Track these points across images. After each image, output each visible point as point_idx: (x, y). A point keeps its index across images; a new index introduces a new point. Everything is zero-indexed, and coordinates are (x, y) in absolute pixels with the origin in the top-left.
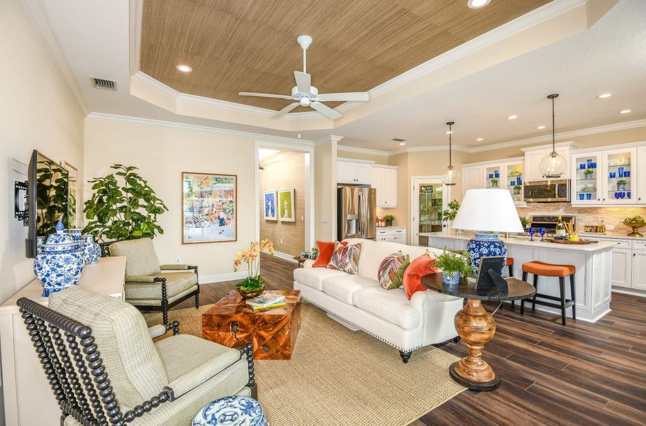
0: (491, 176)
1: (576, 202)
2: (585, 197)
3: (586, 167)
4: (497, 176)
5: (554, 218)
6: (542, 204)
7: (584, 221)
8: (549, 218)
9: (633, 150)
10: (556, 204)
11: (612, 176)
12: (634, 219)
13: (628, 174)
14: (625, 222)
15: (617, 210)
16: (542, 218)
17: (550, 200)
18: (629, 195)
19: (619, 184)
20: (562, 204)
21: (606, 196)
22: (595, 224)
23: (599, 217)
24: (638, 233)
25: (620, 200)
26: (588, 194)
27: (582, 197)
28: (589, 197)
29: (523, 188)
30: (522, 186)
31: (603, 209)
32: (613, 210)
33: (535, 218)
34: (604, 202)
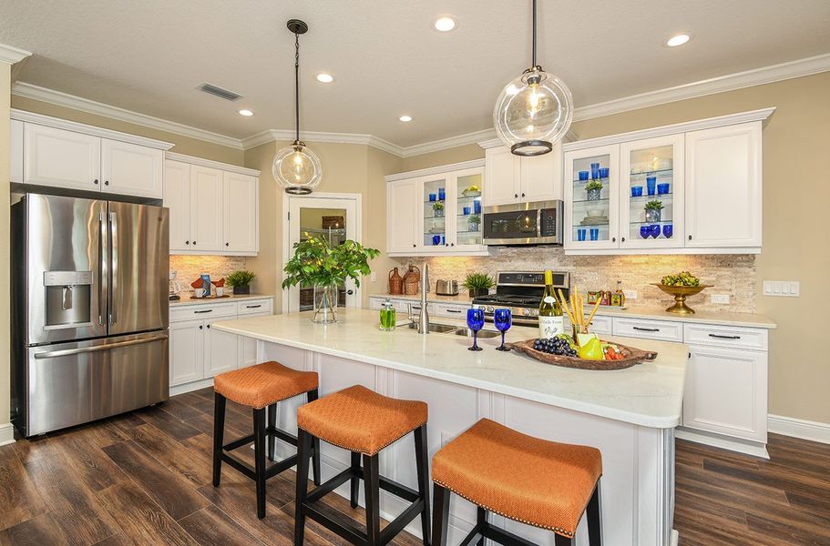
0: (432, 198)
1: (572, 246)
2: (588, 236)
3: (590, 176)
4: (442, 197)
5: (534, 276)
6: (515, 250)
7: (584, 282)
8: (526, 276)
9: (676, 140)
10: (537, 249)
11: (636, 193)
12: (680, 278)
13: (665, 189)
14: (663, 286)
15: (642, 260)
16: (513, 277)
17: (528, 241)
18: (668, 232)
19: (649, 208)
20: (547, 249)
21: (626, 234)
22: (605, 288)
23: (611, 273)
24: (685, 307)
25: (650, 241)
26: (592, 229)
27: (581, 236)
28: (594, 235)
29: (482, 220)
30: (481, 217)
31: (617, 260)
32: (634, 260)
33: (503, 277)
34: (624, 245)
